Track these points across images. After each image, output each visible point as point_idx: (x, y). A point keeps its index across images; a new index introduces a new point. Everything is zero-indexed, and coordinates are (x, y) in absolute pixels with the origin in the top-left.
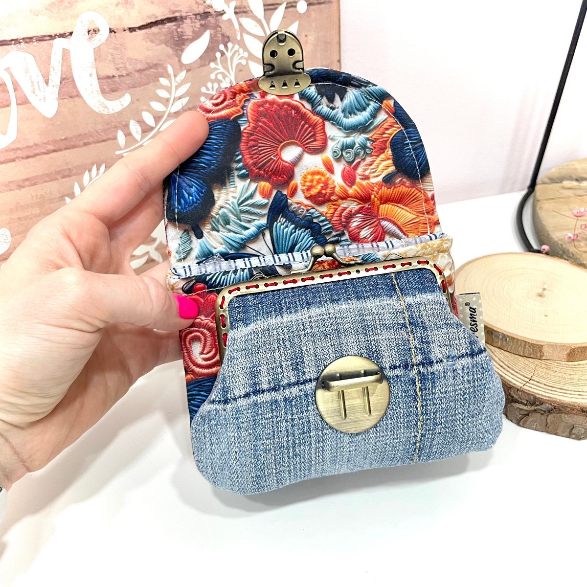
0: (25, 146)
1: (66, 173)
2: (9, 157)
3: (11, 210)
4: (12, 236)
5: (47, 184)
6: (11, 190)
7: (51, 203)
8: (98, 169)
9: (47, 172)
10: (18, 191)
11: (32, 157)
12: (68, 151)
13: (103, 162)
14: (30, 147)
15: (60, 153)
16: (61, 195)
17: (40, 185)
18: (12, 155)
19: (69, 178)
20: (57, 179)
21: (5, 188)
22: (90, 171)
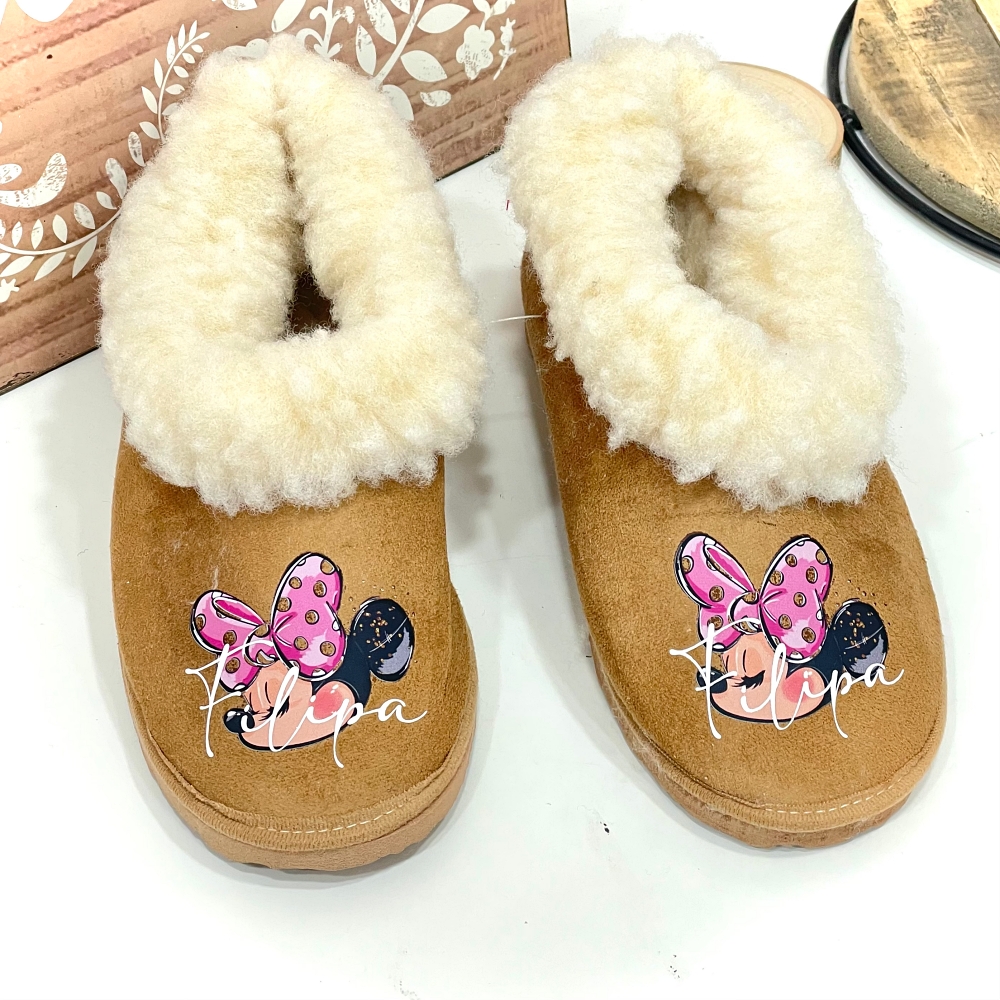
0: (86, 9)
1: (143, 47)
2: (65, 32)
3: (68, 121)
4: (69, 164)
5: (115, 68)
6: (67, 87)
7: (123, 100)
8: (187, 32)
9: (117, 48)
10: (77, 86)
11: (96, 26)
12: (145, 7)
13: (195, 18)
14: (94, 10)
15: (134, 13)
16: (136, 84)
17: (107, 72)
18: (69, 28)
19: (147, 53)
20: (130, 58)
21: (60, 85)
22: (176, 36)
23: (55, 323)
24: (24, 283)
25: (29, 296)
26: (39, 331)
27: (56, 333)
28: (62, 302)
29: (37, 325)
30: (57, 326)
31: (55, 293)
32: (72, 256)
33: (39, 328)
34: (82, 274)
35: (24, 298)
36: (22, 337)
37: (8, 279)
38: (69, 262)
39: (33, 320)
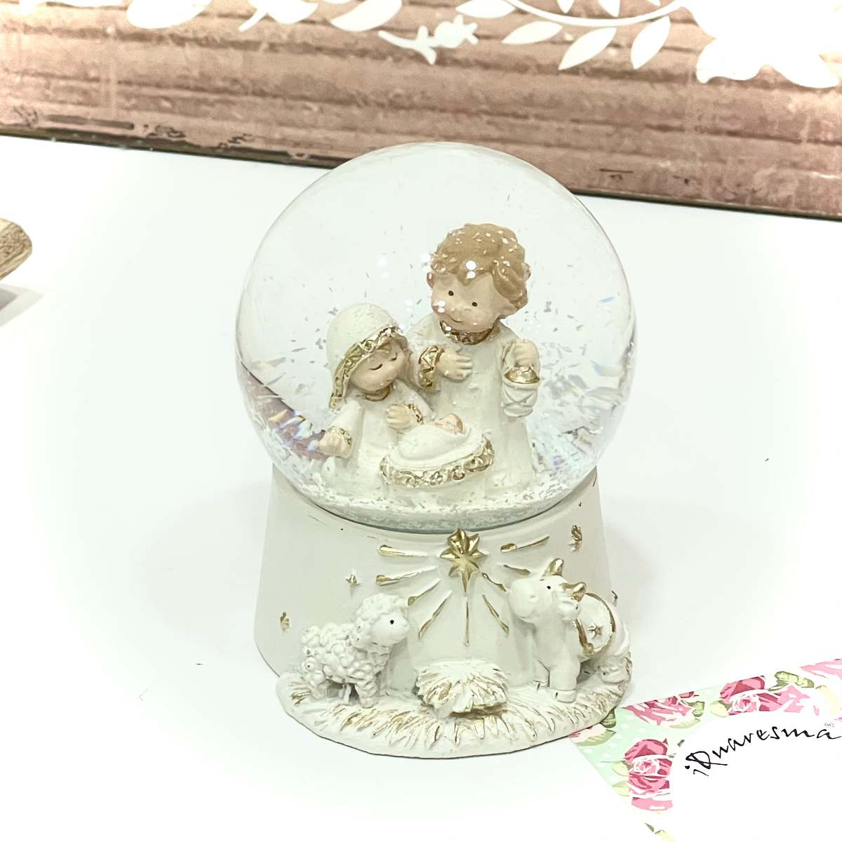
23: (511, 120)
24: (487, 37)
25: (487, 60)
26: (486, 118)
27: (507, 134)
28: (531, 95)
29: (485, 107)
30: (512, 127)
31: (526, 77)
32: (569, 37)
33: (487, 113)
34: (574, 71)
35: (480, 59)
36: (458, 111)
37: (468, 20)
38: (560, 42)
39: (481, 97)
